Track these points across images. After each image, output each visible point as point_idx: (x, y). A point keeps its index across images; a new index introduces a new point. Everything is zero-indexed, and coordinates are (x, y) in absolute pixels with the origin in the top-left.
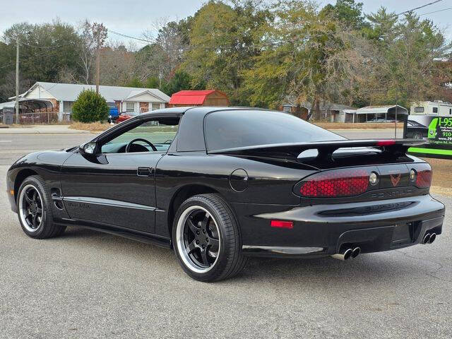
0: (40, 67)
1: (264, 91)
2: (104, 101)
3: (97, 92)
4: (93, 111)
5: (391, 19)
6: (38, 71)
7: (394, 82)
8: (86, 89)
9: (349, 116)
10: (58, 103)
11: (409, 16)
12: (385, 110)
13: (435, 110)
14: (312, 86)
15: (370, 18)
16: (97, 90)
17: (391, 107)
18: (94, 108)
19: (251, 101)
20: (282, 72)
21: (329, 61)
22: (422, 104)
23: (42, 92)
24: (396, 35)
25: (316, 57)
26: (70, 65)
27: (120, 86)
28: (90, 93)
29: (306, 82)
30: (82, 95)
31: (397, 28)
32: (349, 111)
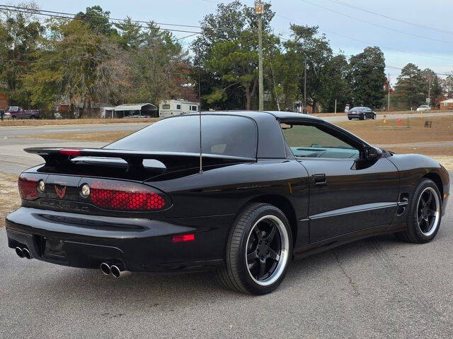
1: (43, 92)
5: (135, 28)
7: (144, 84)
9: (109, 112)
11: (151, 26)
12: (138, 107)
13: (179, 107)
14: (85, 89)
15: (117, 25)
17: (143, 105)
19: (31, 101)
20: (58, 77)
21: (98, 68)
22: (168, 102)
24: (142, 41)
25: (87, 65)
29: (80, 85)
31: (141, 36)
32: (108, 109)
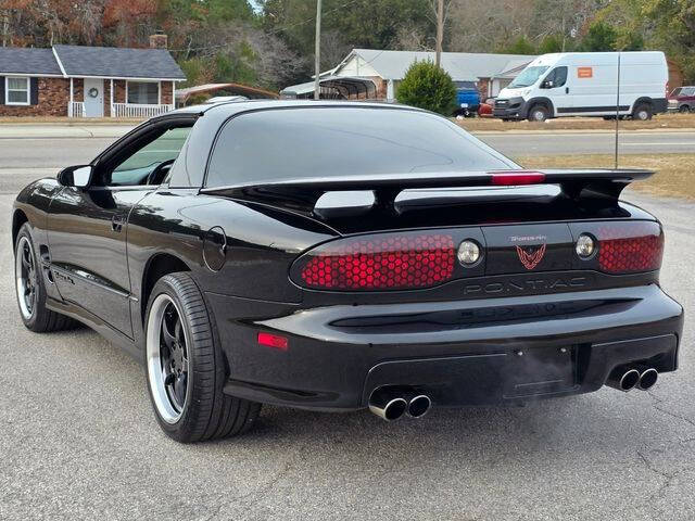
0: (369, 24)
2: (449, 79)
3: (438, 64)
4: (430, 96)
6: (366, 31)
8: (420, 60)
10: (385, 82)
16: (438, 60)
18: (431, 92)
23: (361, 65)
26: (416, 18)
27: (494, 53)
28: (426, 66)
30: (413, 68)
